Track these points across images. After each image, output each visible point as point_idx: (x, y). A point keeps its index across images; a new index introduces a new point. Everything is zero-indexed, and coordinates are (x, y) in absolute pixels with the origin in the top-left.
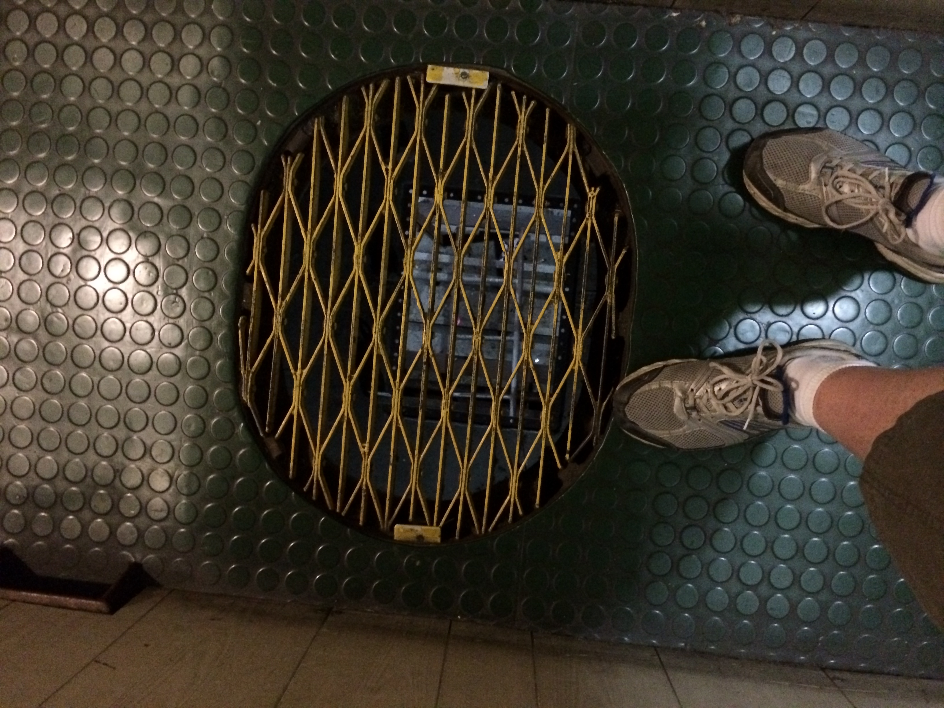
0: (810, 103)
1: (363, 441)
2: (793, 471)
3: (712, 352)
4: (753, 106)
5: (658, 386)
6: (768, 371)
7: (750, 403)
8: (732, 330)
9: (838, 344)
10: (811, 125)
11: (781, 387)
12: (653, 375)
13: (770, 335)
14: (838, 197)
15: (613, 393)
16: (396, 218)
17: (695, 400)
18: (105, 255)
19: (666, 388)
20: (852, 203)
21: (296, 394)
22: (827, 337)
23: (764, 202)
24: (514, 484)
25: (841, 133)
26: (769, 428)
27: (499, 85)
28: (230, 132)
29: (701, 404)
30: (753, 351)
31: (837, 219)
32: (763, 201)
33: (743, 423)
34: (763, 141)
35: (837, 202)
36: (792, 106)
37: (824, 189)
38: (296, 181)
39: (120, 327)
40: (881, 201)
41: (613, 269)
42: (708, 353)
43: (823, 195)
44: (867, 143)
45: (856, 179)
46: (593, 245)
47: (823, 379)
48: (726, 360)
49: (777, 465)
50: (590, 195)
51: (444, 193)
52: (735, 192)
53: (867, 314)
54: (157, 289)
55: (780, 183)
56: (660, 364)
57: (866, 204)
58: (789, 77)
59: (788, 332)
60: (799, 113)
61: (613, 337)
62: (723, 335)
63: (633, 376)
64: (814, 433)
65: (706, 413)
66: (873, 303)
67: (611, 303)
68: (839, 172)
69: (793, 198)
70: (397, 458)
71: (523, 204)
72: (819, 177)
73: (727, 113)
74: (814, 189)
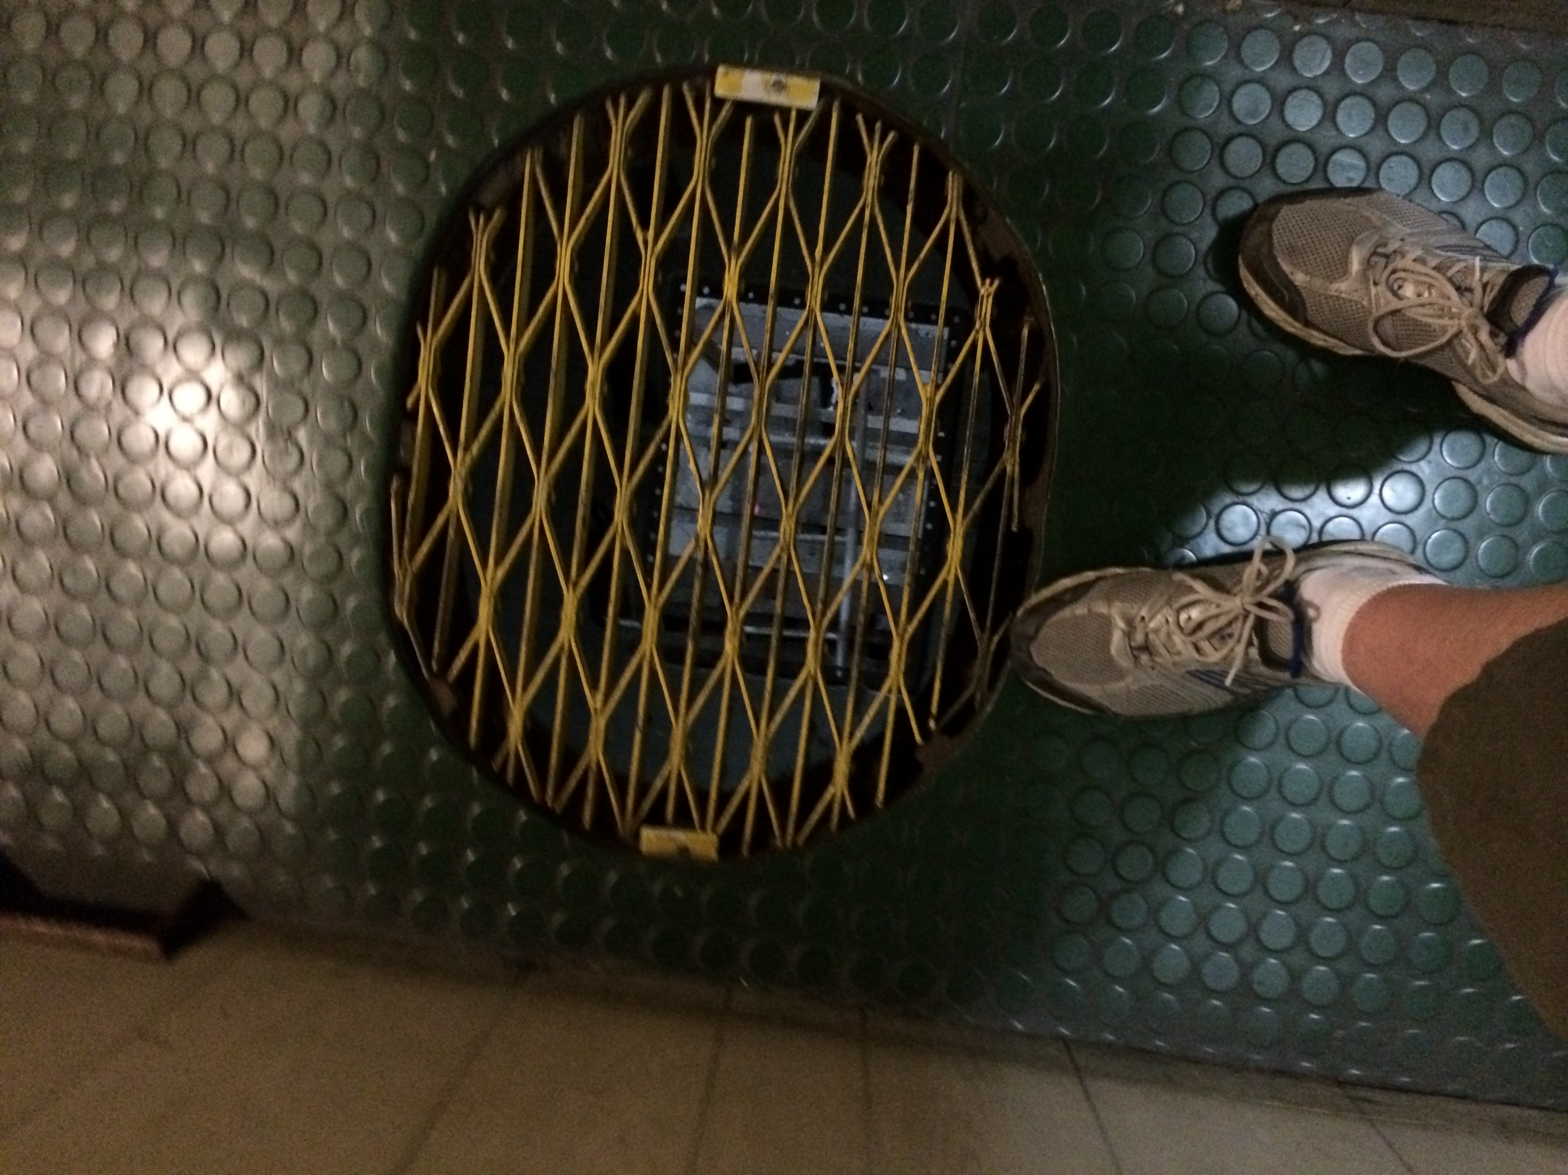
0: (1354, 147)
1: (594, 686)
2: (1304, 757)
3: (1178, 557)
4: (1259, 150)
5: (1085, 611)
6: (1270, 588)
7: (1239, 641)
8: (1212, 523)
9: (1387, 549)
10: (1355, 184)
11: (1290, 614)
12: (1079, 592)
13: (1274, 530)
14: (1395, 304)
15: (1012, 621)
16: (658, 321)
17: (1147, 635)
18: (171, 371)
19: (1101, 615)
20: (1416, 313)
21: (485, 609)
22: (1368, 537)
23: (1274, 310)
24: (842, 767)
25: (1404, 197)
26: (1267, 685)
27: (836, 105)
28: (384, 170)
29: (1157, 641)
30: (1247, 556)
31: (1392, 340)
32: (1271, 309)
33: (1225, 674)
34: (1272, 210)
35: (1394, 313)
36: (1325, 150)
37: (1373, 290)
38: (492, 256)
39: (194, 490)
40: (1467, 312)
41: (1018, 415)
42: (1172, 558)
43: (1370, 300)
44: (1445, 216)
45: (1426, 275)
46: (986, 375)
47: (1360, 604)
48: (1203, 570)
49: (1277, 747)
50: (982, 291)
51: (739, 280)
52: (1223, 292)
53: (1437, 502)
54: (258, 429)
55: (1299, 278)
56: (1090, 575)
57: (1441, 317)
58: (1319, 102)
59: (1304, 527)
60: (1335, 163)
61: (1014, 529)
62: (1197, 529)
63: (1046, 593)
64: (1341, 696)
65: (1164, 658)
66: (1446, 483)
67: (1013, 471)
68: (1399, 263)
69: (1320, 303)
70: (649, 719)
71: (869, 315)
72: (1365, 270)
73: (1215, 162)
74: (1356, 291)
